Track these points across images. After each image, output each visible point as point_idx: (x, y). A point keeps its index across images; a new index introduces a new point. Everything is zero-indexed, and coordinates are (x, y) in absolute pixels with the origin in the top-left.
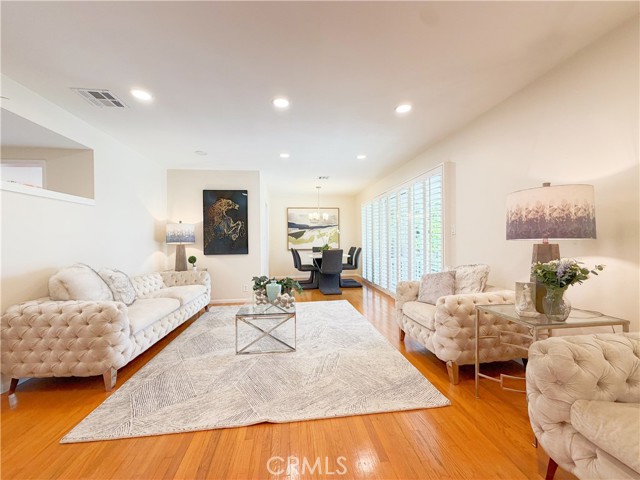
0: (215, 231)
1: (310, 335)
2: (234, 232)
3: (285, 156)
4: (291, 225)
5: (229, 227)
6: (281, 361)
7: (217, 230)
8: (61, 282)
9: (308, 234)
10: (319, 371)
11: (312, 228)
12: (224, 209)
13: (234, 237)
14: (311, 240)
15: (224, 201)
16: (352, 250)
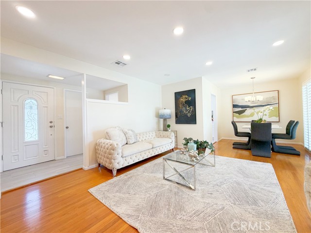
0: (180, 112)
1: (215, 183)
2: (189, 112)
3: (209, 63)
4: (235, 106)
5: (187, 110)
6: (180, 194)
7: (181, 111)
8: (107, 133)
9: (248, 111)
10: (197, 213)
11: (252, 107)
12: (184, 100)
13: (189, 115)
14: (252, 115)
15: (184, 96)
16: (291, 123)
